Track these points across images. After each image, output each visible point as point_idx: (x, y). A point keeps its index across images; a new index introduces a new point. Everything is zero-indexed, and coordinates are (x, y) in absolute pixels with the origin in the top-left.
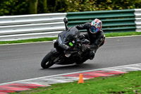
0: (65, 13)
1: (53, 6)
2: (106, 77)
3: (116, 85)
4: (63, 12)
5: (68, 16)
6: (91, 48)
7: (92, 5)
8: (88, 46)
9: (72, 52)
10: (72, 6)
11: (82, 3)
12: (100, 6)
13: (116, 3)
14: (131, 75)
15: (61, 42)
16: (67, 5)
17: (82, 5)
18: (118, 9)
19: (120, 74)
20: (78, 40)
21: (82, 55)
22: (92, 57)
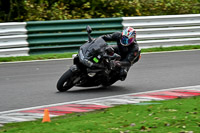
0: (25, 23)
1: (7, 13)
2: (83, 113)
3: (96, 124)
4: (22, 21)
5: (27, 26)
7: (63, 11)
10: (34, 12)
11: (49, 8)
12: (74, 12)
13: (96, 9)
14: (118, 110)
16: (26, 12)
17: (49, 11)
18: (99, 17)
19: (102, 109)
21: (110, 74)
22: (123, 77)
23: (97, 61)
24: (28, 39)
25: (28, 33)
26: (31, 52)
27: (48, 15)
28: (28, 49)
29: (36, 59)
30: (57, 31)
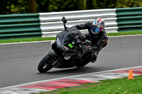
0: (115, 9)
1: (103, 2)
5: (117, 12)
6: (93, 49)
8: (90, 48)
9: (72, 54)
15: (59, 44)
20: (79, 41)
23: (72, 46)
24: (117, 21)
25: (117, 16)
26: (119, 30)
27: (131, 3)
28: (117, 27)
29: (123, 35)
30: (138, 15)
